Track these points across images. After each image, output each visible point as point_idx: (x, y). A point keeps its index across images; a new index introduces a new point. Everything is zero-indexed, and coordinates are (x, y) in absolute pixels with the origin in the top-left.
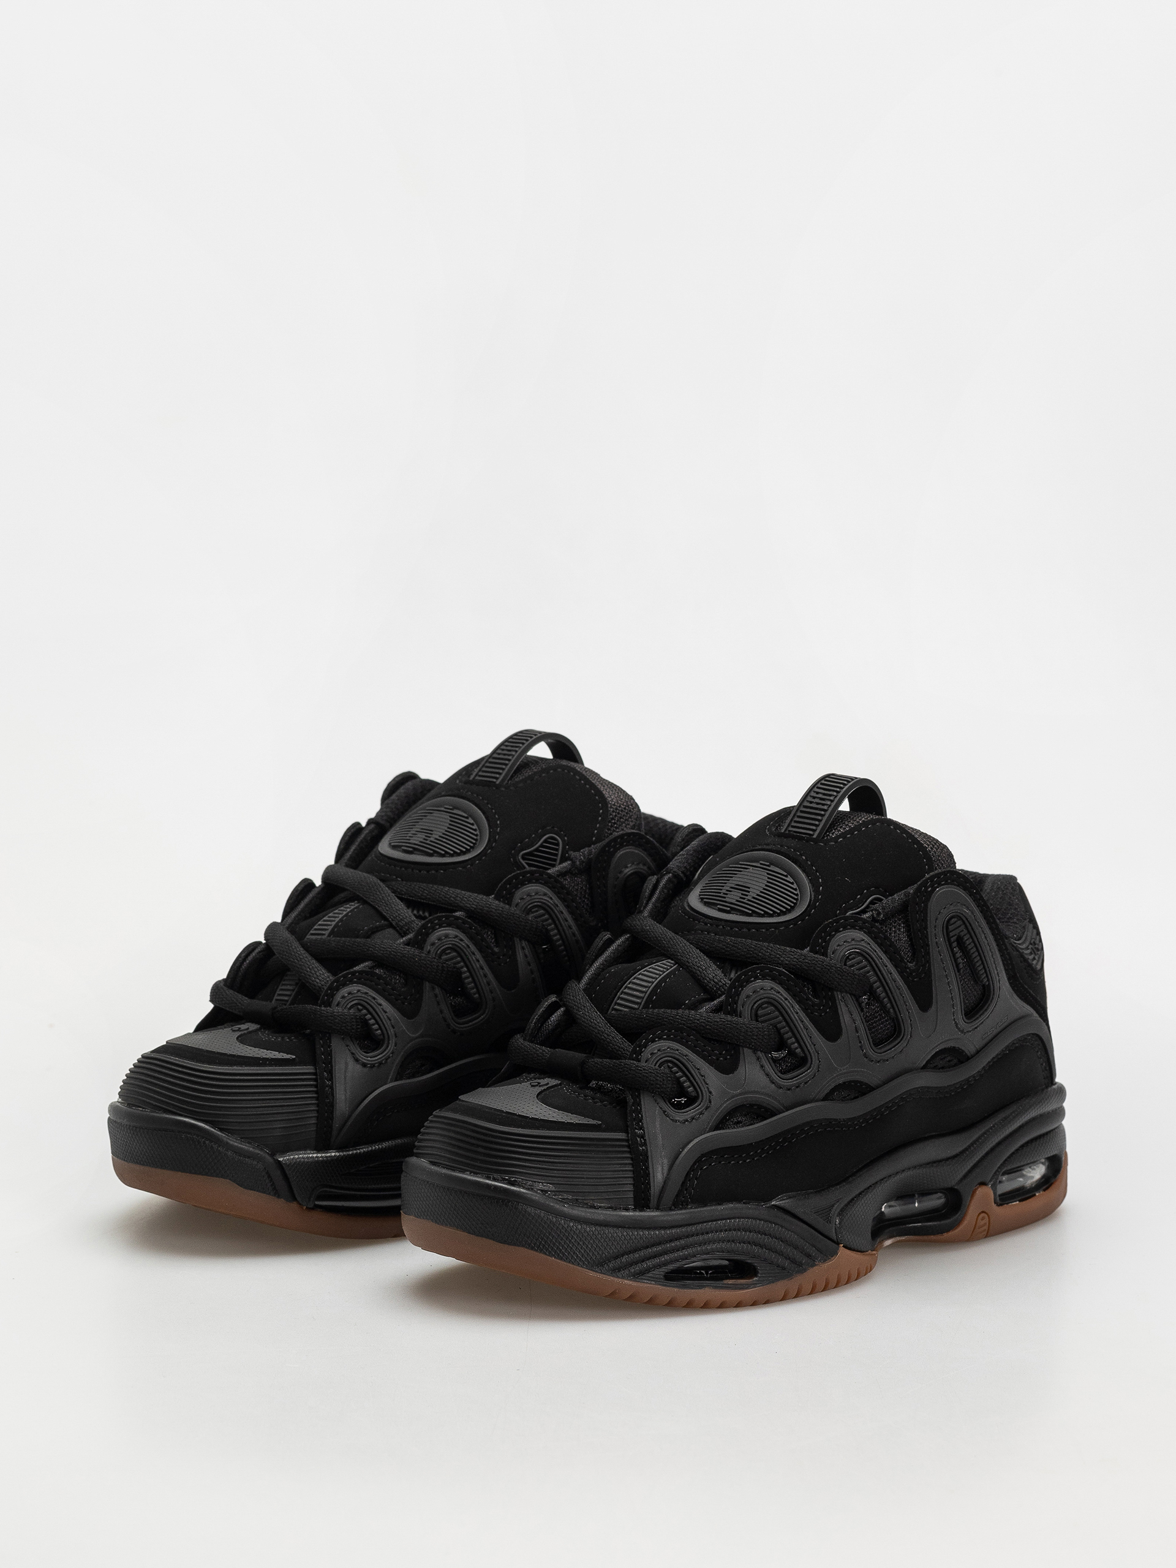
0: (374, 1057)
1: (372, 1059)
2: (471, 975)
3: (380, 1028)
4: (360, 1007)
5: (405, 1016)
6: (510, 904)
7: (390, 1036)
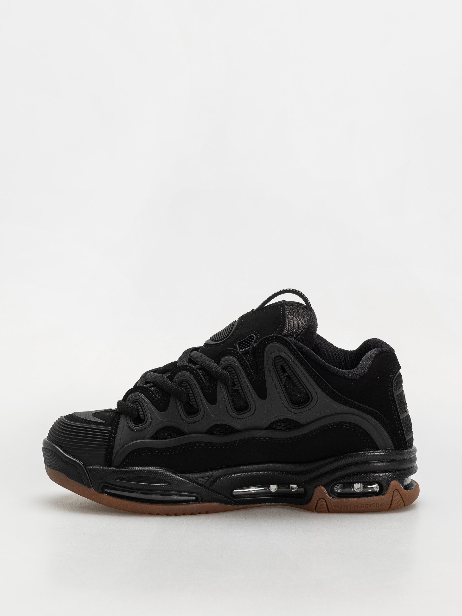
0: (138, 427)
1: (136, 427)
2: (194, 395)
3: (144, 414)
4: (137, 403)
5: (158, 410)
6: (218, 364)
7: (148, 418)
